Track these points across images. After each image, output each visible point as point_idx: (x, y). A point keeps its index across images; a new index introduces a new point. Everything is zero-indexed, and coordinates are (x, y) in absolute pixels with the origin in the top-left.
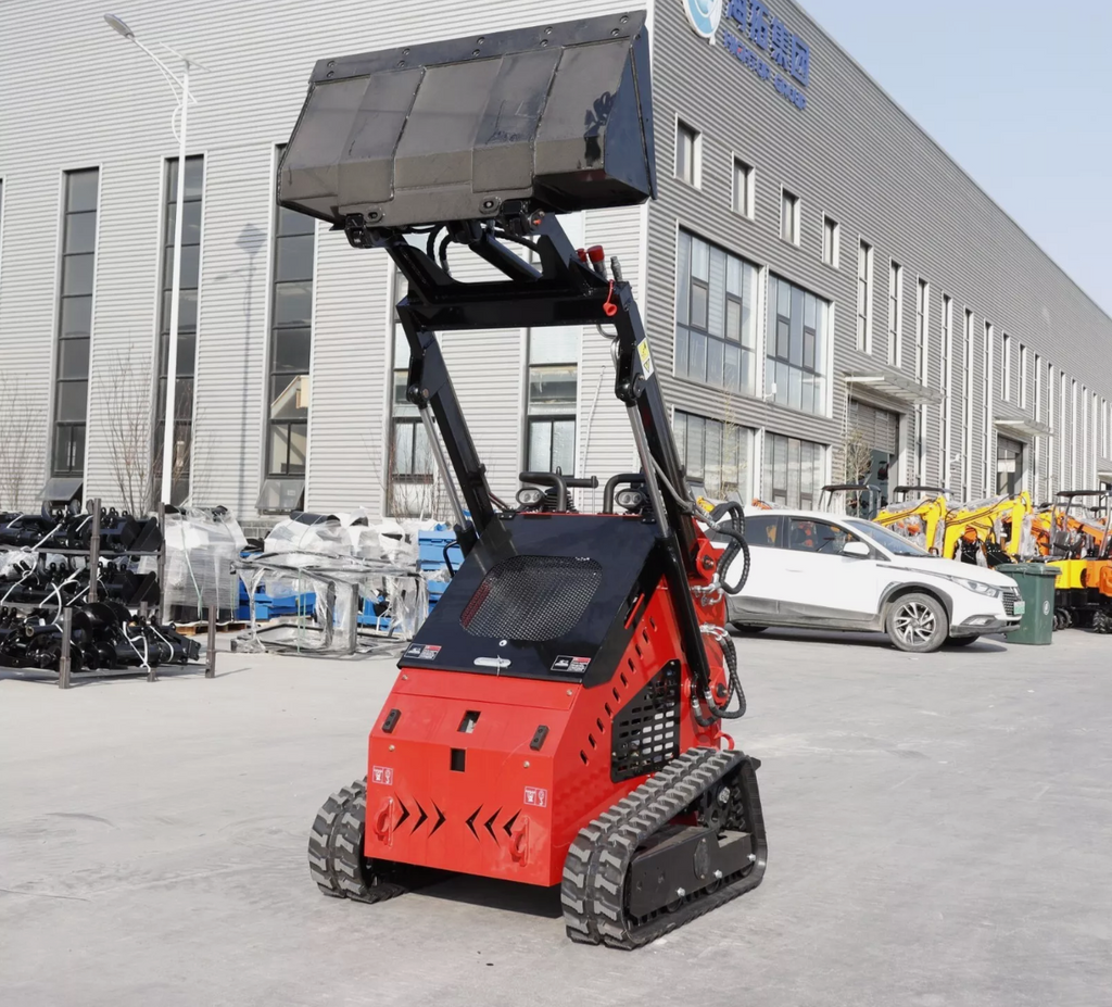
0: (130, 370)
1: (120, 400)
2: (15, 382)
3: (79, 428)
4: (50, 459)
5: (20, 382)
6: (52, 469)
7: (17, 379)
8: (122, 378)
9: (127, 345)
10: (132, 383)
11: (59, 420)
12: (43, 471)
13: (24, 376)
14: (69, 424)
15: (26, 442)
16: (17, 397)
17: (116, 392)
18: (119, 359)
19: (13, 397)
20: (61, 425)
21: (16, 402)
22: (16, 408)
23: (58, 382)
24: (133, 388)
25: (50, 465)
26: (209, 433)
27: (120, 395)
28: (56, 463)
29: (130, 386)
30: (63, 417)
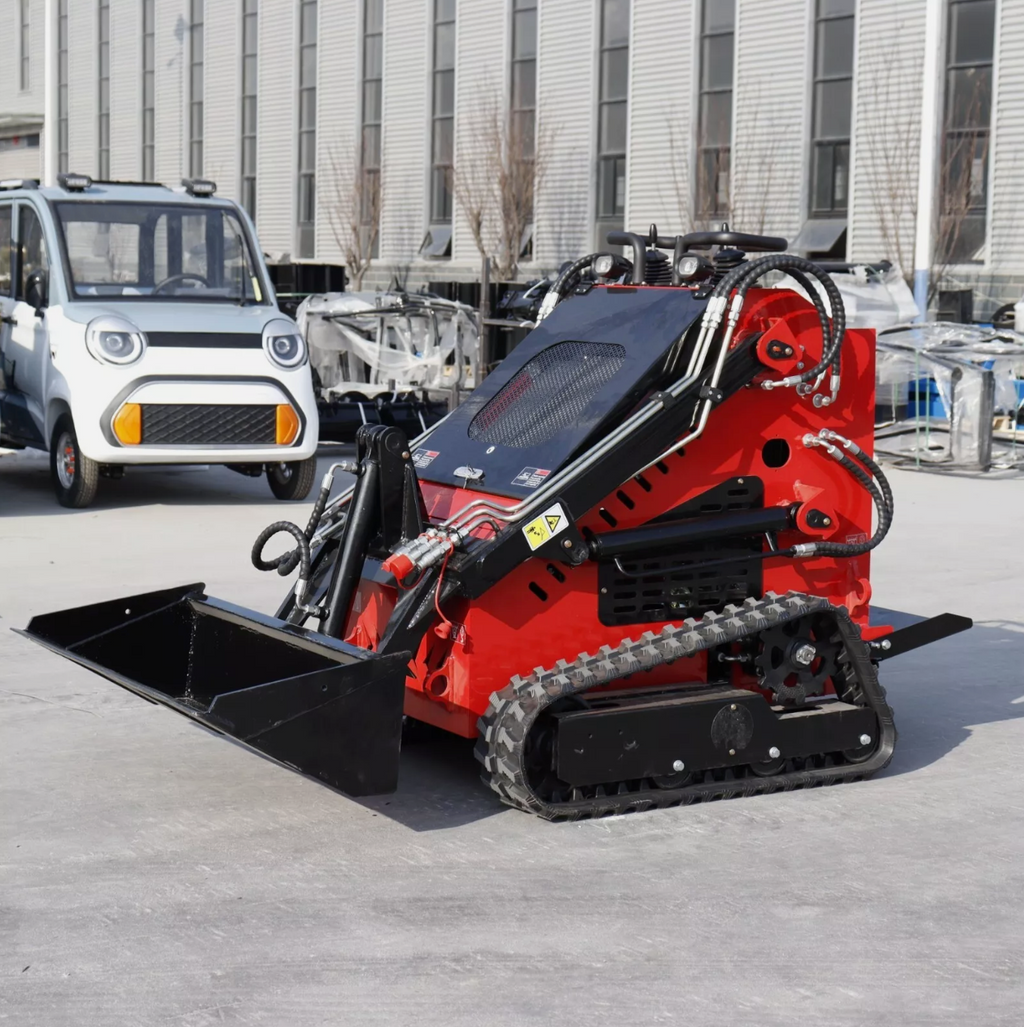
0: (899, 60)
1: (882, 106)
2: (756, 87)
3: (843, 148)
4: (806, 191)
5: (763, 86)
6: (810, 207)
7: (760, 83)
8: (885, 74)
9: (893, 25)
10: (902, 79)
11: (818, 138)
12: (797, 211)
13: (768, 78)
14: (830, 143)
15: (770, 171)
16: (760, 109)
17: (876, 95)
18: (882, 47)
19: (754, 109)
20: (820, 144)
21: (759, 116)
22: (758, 123)
23: (815, 84)
24: (903, 87)
25: (806, 202)
26: (1013, 147)
27: (882, 98)
28: (815, 197)
29: (899, 84)
30: (824, 133)
